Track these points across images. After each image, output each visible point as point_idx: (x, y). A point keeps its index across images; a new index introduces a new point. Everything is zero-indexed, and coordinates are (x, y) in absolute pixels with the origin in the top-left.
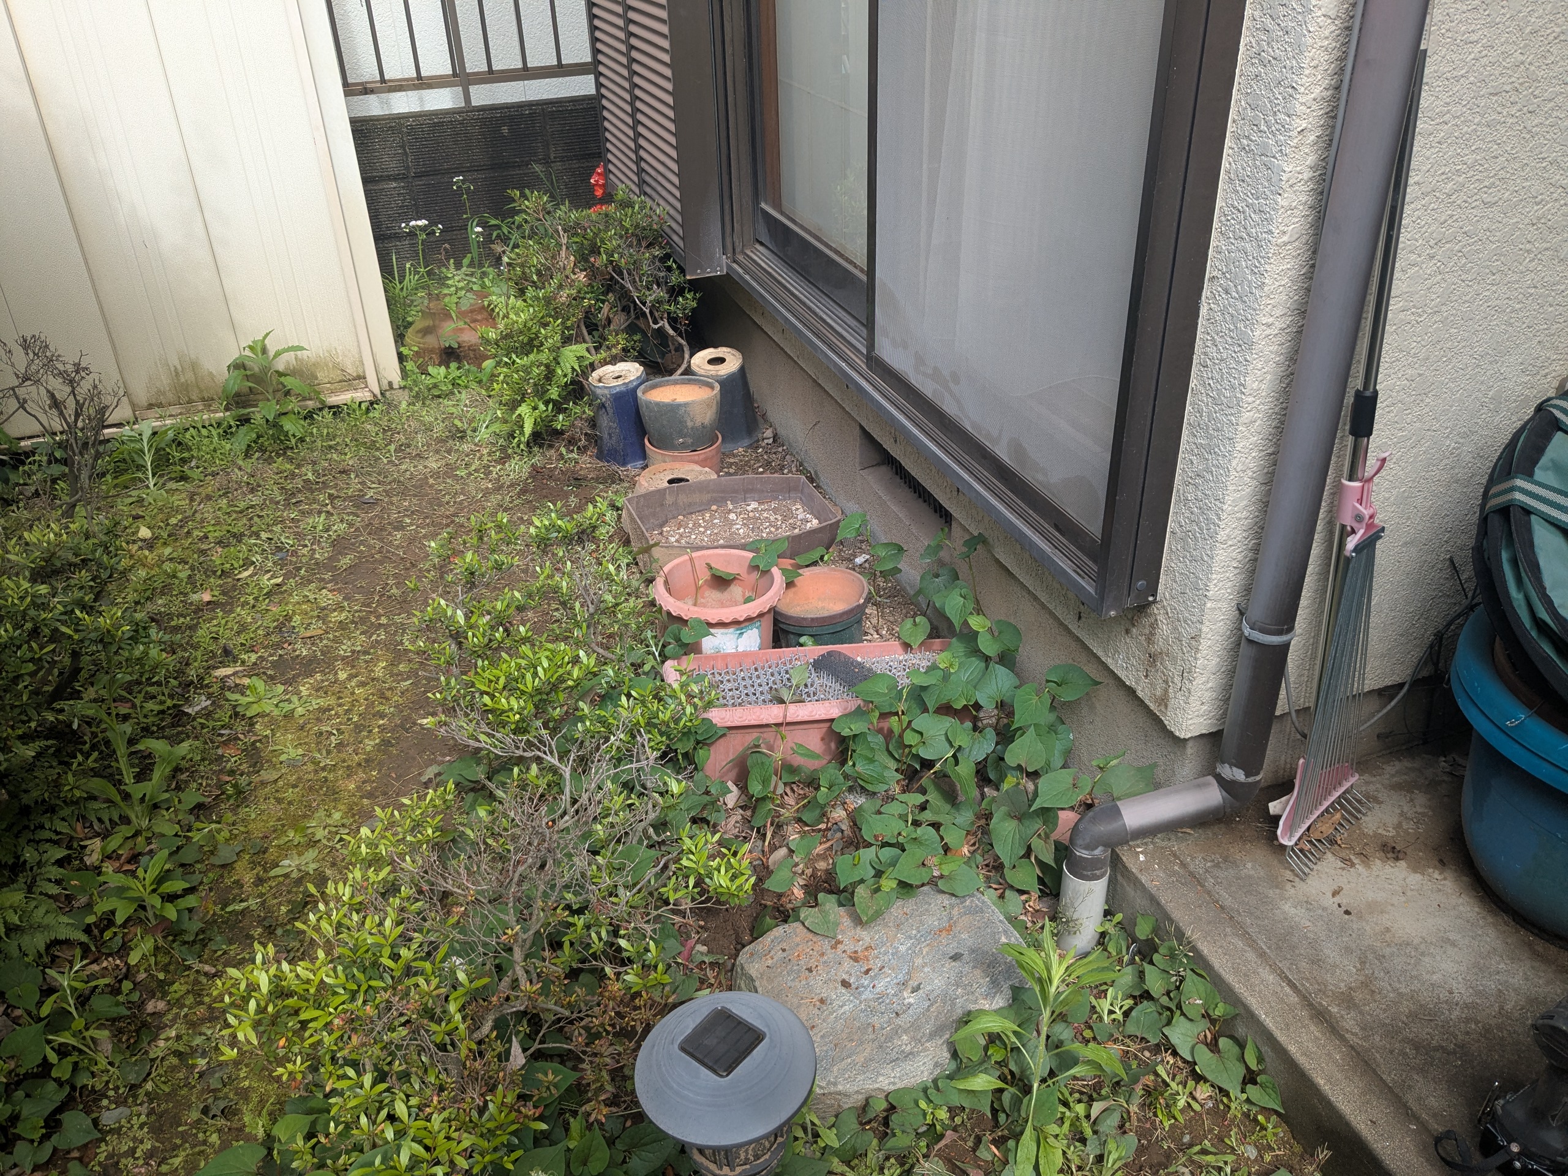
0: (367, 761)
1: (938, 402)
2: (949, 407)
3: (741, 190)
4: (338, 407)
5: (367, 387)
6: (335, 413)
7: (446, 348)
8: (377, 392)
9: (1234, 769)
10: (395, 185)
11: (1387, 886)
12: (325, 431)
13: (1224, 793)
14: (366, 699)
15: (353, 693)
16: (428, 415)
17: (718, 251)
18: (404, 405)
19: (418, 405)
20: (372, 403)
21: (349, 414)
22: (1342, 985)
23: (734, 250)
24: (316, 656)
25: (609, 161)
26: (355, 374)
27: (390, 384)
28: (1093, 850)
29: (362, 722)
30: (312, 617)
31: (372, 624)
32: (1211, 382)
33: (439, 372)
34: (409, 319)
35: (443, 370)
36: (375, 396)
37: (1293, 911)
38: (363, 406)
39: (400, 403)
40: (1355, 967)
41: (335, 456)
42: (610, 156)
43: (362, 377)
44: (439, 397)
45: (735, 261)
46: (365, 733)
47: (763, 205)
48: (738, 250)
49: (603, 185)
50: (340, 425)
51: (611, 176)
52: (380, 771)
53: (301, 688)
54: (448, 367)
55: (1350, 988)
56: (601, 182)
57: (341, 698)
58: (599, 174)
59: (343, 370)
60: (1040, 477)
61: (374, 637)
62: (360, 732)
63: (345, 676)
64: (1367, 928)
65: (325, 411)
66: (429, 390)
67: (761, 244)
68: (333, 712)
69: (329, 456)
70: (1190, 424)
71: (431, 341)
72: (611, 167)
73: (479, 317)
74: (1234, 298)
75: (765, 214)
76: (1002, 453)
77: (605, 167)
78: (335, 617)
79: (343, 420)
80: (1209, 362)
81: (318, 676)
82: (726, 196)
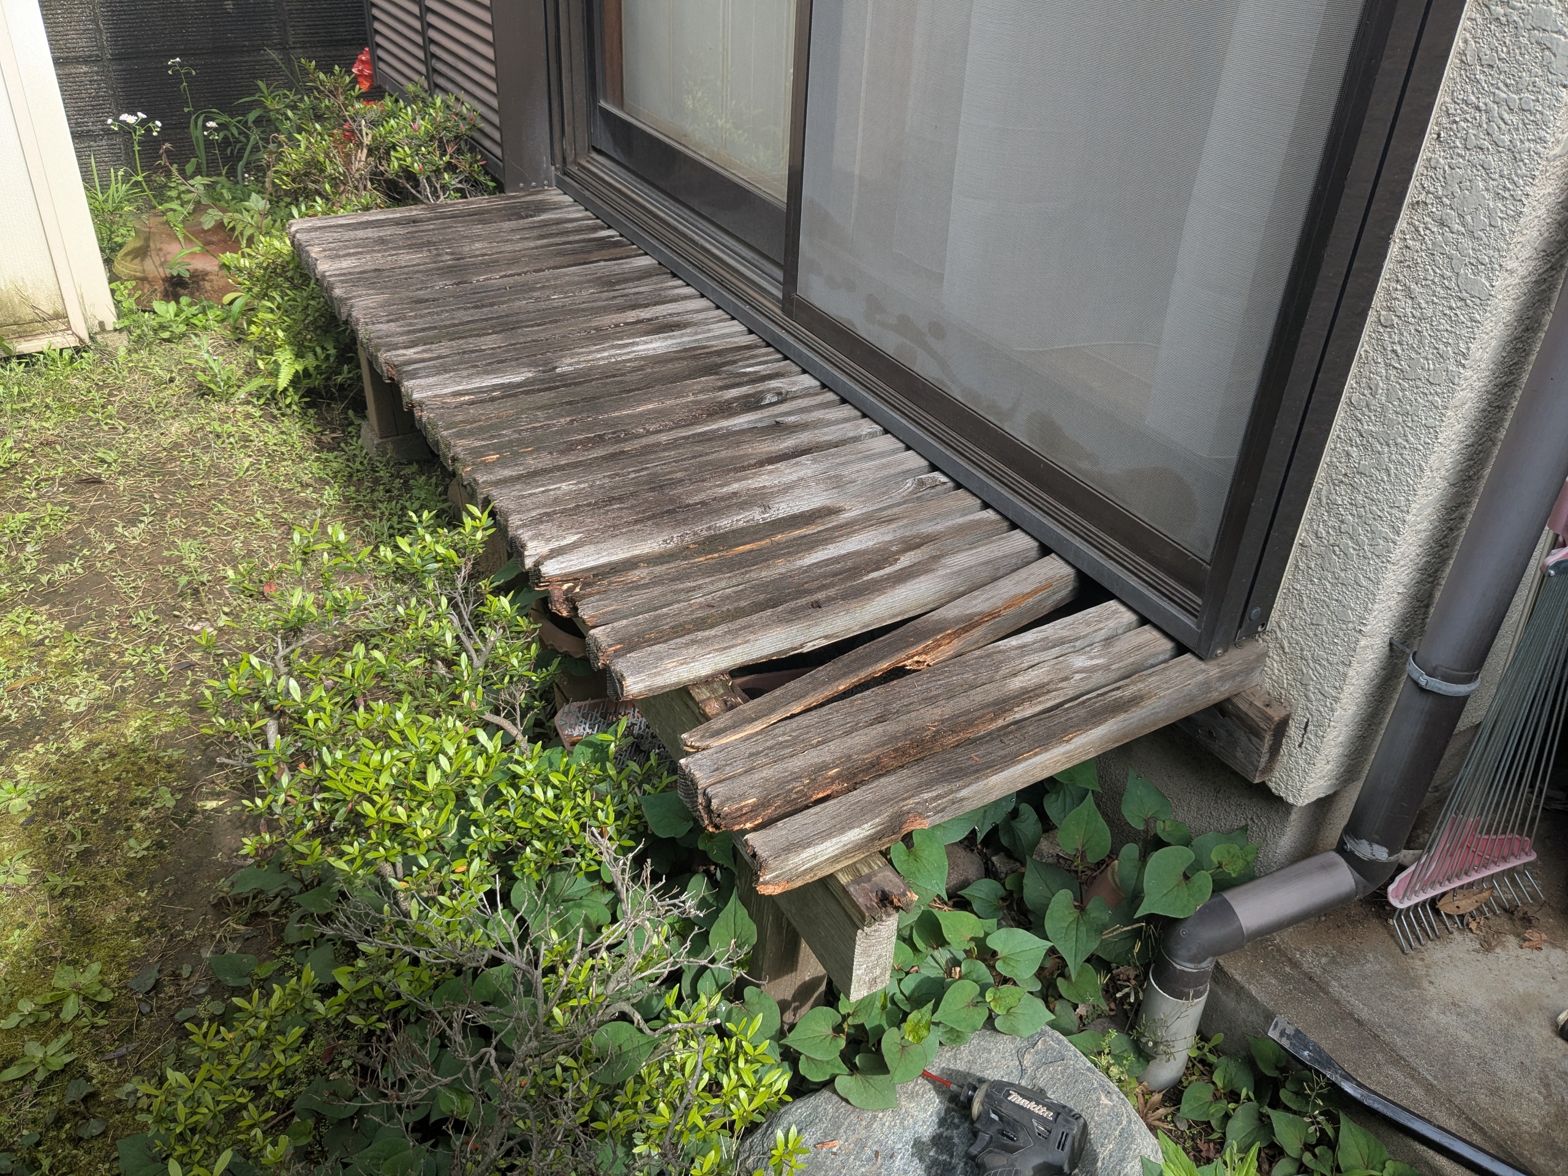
0: (129, 876)
1: (905, 361)
2: (925, 367)
3: (574, 82)
4: (31, 355)
5: (69, 328)
6: (27, 364)
7: (173, 277)
8: (85, 336)
9: (1375, 846)
10: (85, 69)
11: (1533, 971)
12: (16, 390)
13: (1356, 874)
14: (117, 779)
15: (96, 771)
16: (158, 364)
17: (545, 160)
18: (122, 352)
19: (144, 353)
20: (77, 350)
21: (46, 365)
22: (1536, 1122)
23: (564, 159)
24: (34, 717)
25: (379, 46)
26: (51, 312)
27: (101, 324)
28: (1200, 962)
29: (114, 814)
30: (21, 658)
31: (113, 663)
32: (1398, 348)
33: (166, 310)
34: (119, 240)
35: (172, 307)
36: (81, 340)
37: (1443, 1019)
38: (66, 355)
39: (116, 349)
40: (1540, 1093)
41: (33, 422)
42: (379, 39)
43: (61, 316)
44: (169, 340)
45: (565, 173)
46: (122, 832)
47: (602, 104)
48: (570, 159)
49: (370, 76)
50: (36, 379)
51: (382, 65)
52: (150, 890)
53: (17, 767)
54: (178, 302)
55: (1546, 1126)
56: (367, 72)
57: (78, 779)
58: (363, 62)
59: (33, 307)
60: (1085, 465)
61: (118, 684)
62: (113, 830)
63: (81, 744)
64: (1533, 1034)
65: (14, 363)
66: (155, 331)
67: (600, 152)
68: (69, 802)
69: (24, 423)
70: (1350, 403)
71: (151, 267)
72: (380, 53)
73: (215, 239)
74: (1458, 233)
75: (606, 114)
76: (1018, 430)
77: (372, 53)
78: (54, 656)
79: (39, 374)
80: (1396, 320)
81: (39, 747)
82: (555, 91)
